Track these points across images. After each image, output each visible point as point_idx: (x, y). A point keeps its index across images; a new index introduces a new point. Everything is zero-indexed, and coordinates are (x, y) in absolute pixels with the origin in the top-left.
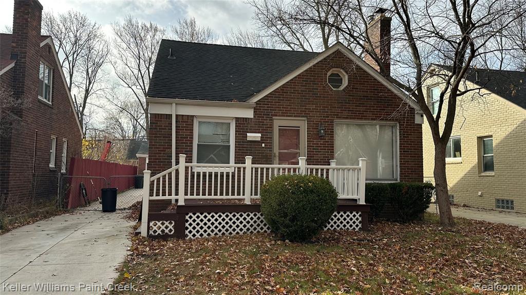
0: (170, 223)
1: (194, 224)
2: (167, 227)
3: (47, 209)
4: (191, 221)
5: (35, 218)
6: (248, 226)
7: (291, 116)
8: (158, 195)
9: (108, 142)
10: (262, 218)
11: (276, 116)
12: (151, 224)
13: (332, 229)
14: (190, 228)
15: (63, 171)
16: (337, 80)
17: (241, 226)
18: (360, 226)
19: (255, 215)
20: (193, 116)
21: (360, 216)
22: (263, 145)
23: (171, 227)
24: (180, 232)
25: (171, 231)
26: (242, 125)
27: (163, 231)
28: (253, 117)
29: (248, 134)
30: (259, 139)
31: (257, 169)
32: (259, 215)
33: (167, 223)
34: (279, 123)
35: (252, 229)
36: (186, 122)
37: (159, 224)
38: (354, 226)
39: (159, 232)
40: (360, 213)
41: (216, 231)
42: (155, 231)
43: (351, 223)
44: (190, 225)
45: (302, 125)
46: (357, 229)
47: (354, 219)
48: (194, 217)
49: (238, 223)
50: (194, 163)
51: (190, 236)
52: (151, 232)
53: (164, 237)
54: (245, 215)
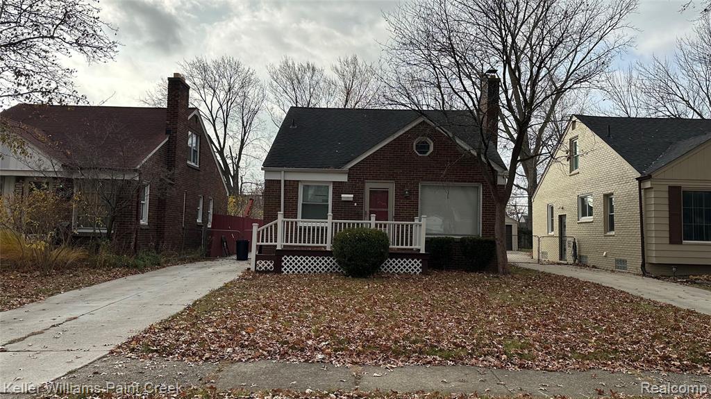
0: (271, 262)
1: (288, 264)
2: (269, 265)
3: (193, 256)
4: (285, 261)
5: (183, 261)
6: (328, 267)
7: (381, 179)
8: (262, 241)
9: (251, 199)
10: (334, 261)
11: (367, 179)
12: (258, 262)
13: (391, 272)
14: (285, 267)
15: (209, 226)
16: (423, 147)
17: (323, 267)
18: (421, 270)
19: (328, 259)
20: (298, 181)
21: (420, 262)
22: (356, 204)
23: (271, 265)
24: (278, 269)
25: (271, 268)
26: (339, 188)
27: (266, 268)
28: (346, 181)
29: (342, 195)
30: (352, 199)
31: (336, 224)
32: (331, 259)
33: (269, 262)
34: (370, 186)
35: (331, 269)
36: (292, 186)
37: (263, 262)
38: (415, 270)
39: (263, 268)
40: (420, 260)
41: (304, 269)
42: (260, 268)
43: (413, 268)
44: (285, 264)
45: (391, 187)
46: (418, 273)
47: (415, 265)
48: (288, 259)
49: (320, 264)
50: (299, 219)
51: (285, 272)
52: (258, 268)
53: (267, 272)
54: (326, 259)
